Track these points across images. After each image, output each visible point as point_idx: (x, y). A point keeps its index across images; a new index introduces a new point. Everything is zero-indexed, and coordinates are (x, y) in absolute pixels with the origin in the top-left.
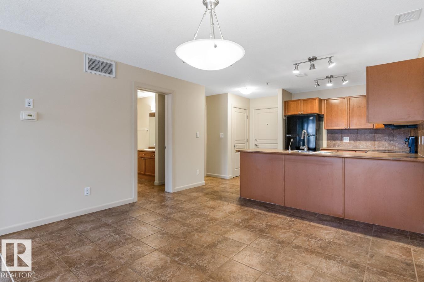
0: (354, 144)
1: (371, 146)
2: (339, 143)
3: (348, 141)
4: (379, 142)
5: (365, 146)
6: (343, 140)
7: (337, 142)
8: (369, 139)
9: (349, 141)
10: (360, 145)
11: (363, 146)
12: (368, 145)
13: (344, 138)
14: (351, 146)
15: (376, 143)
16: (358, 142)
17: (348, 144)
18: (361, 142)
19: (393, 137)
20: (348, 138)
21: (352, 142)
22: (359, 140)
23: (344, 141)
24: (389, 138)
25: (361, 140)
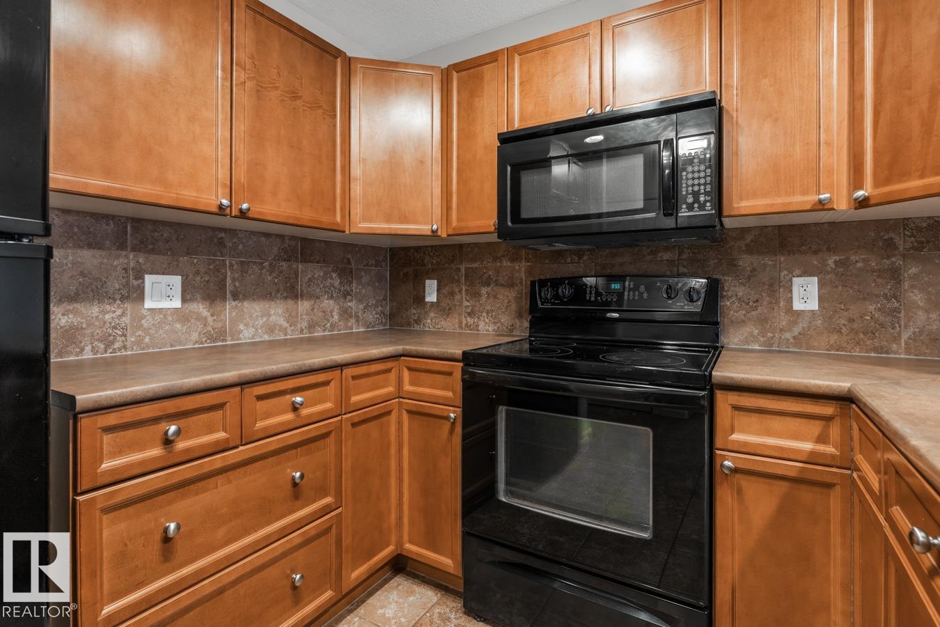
0: (210, 319)
1: (285, 324)
2: (107, 317)
3: (177, 303)
4: (313, 302)
5: (262, 327)
6: (141, 297)
7: (95, 310)
8: (278, 291)
9: (184, 300)
10: (242, 327)
11: (252, 330)
12: (273, 318)
13: (149, 279)
14: (195, 336)
15: (304, 306)
16: (229, 309)
17: (178, 326)
18: (246, 304)
19: (351, 283)
20: (177, 280)
21: (200, 308)
22: (235, 296)
23: (148, 304)
24: (341, 283)
25: (246, 297)
